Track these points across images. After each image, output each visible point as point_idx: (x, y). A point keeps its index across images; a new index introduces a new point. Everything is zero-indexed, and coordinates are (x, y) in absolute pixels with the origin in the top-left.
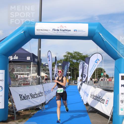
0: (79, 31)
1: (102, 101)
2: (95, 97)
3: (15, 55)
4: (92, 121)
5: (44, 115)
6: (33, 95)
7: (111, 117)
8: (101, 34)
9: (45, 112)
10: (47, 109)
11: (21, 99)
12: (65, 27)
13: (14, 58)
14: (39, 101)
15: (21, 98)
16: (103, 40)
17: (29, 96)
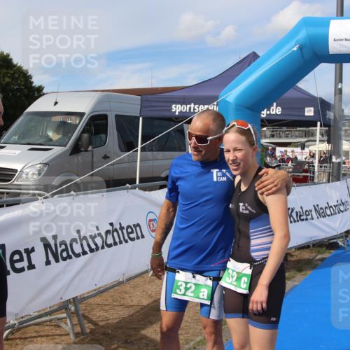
11: (292, 220)
13: (271, 111)
14: (337, 226)
15: (290, 216)
17: (311, 211)
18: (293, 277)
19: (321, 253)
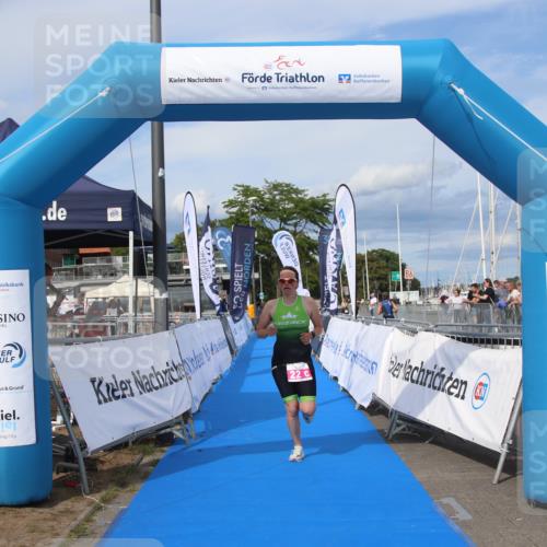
0: (362, 79)
1: (456, 388)
2: (416, 373)
3: (55, 203)
4: (421, 476)
5: (205, 462)
6: (144, 377)
7: (508, 454)
8: (461, 91)
9: (200, 450)
10: (202, 436)
11: (101, 398)
12: (299, 62)
13: (49, 215)
14: (171, 402)
15: (98, 392)
16: (469, 117)
17: (129, 382)
18: (115, 497)
19: (149, 453)
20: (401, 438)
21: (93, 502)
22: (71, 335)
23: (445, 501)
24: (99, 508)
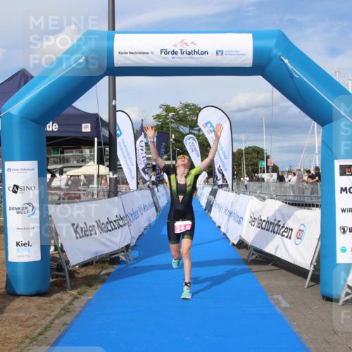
0: (230, 53)
1: (286, 232)
2: (264, 224)
4: (263, 283)
5: (138, 274)
6: (103, 224)
7: (313, 271)
8: (286, 61)
9: (135, 267)
10: (137, 259)
11: (78, 236)
12: (193, 43)
13: (48, 128)
14: (119, 239)
15: (76, 232)
16: (292, 76)
17: (94, 226)
18: (85, 292)
19: (105, 269)
20: (254, 262)
21: (73, 294)
22: (59, 199)
23: (276, 297)
24: (77, 298)
